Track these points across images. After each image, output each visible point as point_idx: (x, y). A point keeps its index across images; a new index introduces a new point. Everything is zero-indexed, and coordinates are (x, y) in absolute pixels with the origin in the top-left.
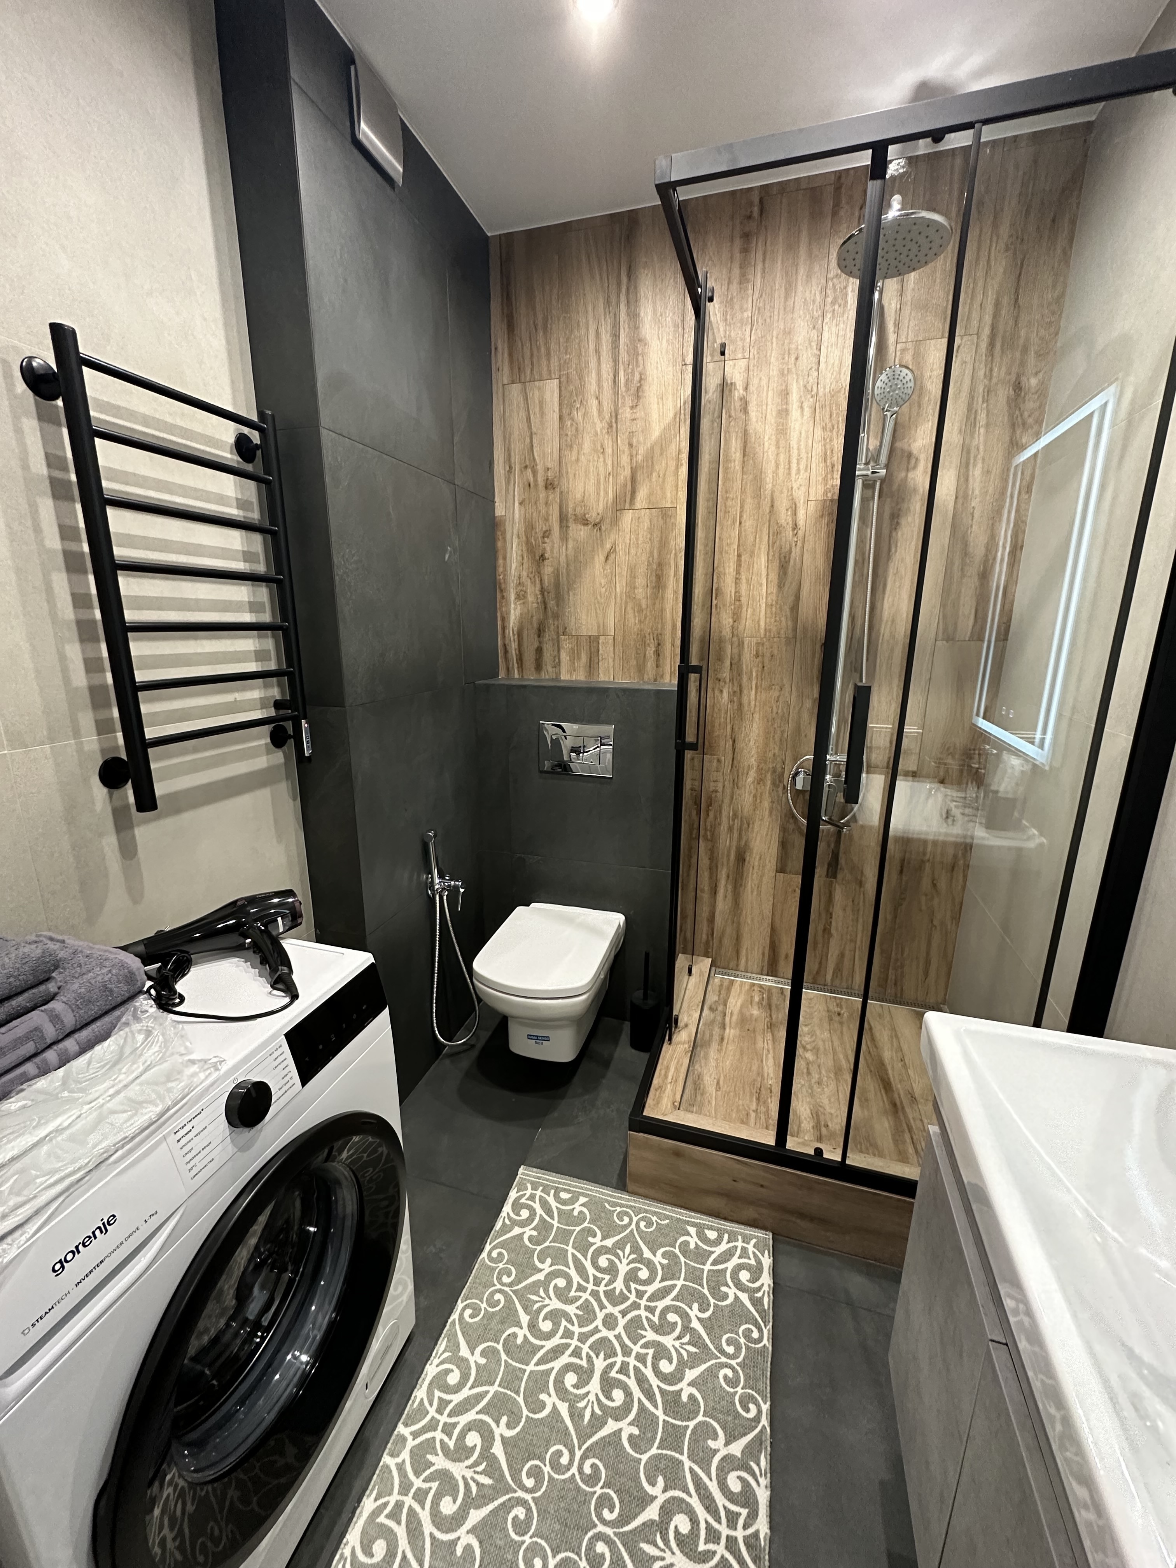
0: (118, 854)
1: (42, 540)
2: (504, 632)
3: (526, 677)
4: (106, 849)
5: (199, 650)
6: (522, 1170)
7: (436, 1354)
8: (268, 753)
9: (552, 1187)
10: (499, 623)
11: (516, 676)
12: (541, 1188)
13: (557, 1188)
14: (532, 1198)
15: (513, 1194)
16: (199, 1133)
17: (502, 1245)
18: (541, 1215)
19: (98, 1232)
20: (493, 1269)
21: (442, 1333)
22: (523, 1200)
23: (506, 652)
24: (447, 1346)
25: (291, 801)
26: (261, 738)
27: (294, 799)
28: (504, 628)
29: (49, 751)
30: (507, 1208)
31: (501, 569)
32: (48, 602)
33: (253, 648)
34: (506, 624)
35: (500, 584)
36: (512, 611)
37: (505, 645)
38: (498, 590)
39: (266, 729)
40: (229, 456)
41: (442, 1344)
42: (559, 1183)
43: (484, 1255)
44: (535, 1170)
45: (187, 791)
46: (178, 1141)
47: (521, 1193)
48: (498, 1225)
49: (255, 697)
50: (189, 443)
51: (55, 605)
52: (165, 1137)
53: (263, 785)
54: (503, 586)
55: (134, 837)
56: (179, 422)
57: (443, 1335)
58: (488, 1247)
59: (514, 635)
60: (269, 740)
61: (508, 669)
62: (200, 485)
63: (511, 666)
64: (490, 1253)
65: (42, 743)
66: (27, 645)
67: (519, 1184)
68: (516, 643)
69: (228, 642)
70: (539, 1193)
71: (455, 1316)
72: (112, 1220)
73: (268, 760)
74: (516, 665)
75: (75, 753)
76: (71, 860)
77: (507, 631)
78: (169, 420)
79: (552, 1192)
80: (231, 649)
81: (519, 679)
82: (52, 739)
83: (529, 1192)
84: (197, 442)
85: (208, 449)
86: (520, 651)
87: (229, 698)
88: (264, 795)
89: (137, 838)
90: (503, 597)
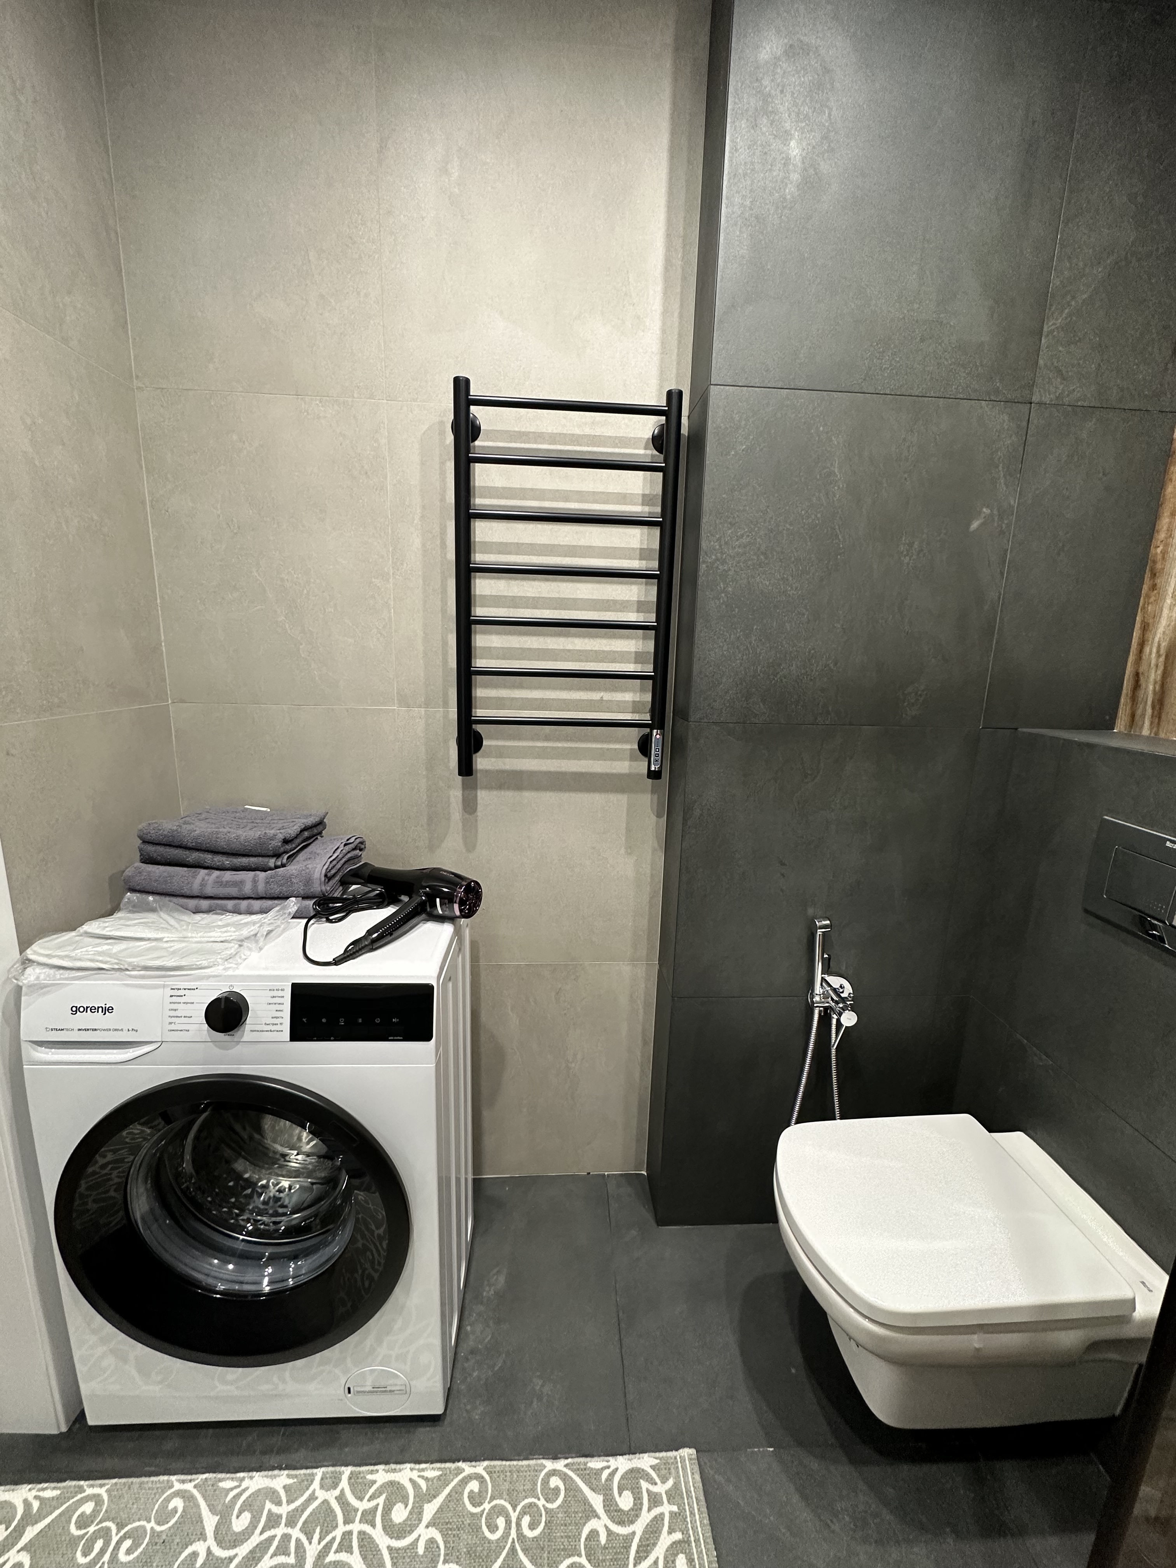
0: (461, 806)
1: (445, 554)
2: (1141, 651)
3: (1162, 735)
4: (452, 800)
5: (570, 647)
6: (687, 1453)
7: (423, 1470)
8: (632, 758)
9: (684, 1531)
10: (1136, 634)
11: (1146, 732)
12: (675, 1508)
13: (688, 1542)
14: (655, 1501)
15: (646, 1461)
16: (187, 1003)
17: (571, 1488)
18: (634, 1533)
19: (100, 1009)
20: (533, 1493)
21: (445, 1461)
22: (644, 1485)
23: (1137, 685)
24: (432, 1479)
25: (654, 818)
26: (629, 741)
27: (659, 816)
28: (1142, 644)
29: (423, 713)
30: (622, 1464)
31: (1162, 535)
32: (442, 601)
33: (633, 649)
34: (1149, 636)
35: (1154, 562)
36: (1166, 612)
37: (1137, 675)
38: (1148, 575)
39: (635, 734)
40: (642, 452)
41: (432, 1471)
42: (697, 1541)
43: (549, 1465)
44: (698, 1477)
45: (532, 774)
46: (171, 996)
47: (654, 1475)
48: (595, 1464)
49: (627, 699)
50: (595, 449)
51: (446, 604)
52: (164, 986)
53: (621, 790)
54: (1159, 566)
55: (476, 796)
56: (587, 431)
57: (443, 1465)
58: (560, 1465)
59: (1159, 655)
60: (636, 747)
61: (1133, 716)
62: (600, 488)
63: (1139, 712)
64: (554, 1473)
65: (420, 707)
66: (422, 633)
67: (666, 1462)
68: (1159, 672)
69: (604, 641)
70: (667, 1508)
71: (467, 1468)
72: (109, 1010)
73: (630, 766)
74: (1149, 711)
75: (441, 719)
76: (425, 797)
77: (1147, 650)
78: (577, 431)
79: (678, 1536)
80: (607, 649)
81: (1148, 738)
82: (427, 705)
83: (661, 1488)
84: (604, 446)
85: (617, 450)
86: (1163, 685)
87: (595, 696)
88: (618, 802)
89: (479, 798)
90: (1154, 587)
